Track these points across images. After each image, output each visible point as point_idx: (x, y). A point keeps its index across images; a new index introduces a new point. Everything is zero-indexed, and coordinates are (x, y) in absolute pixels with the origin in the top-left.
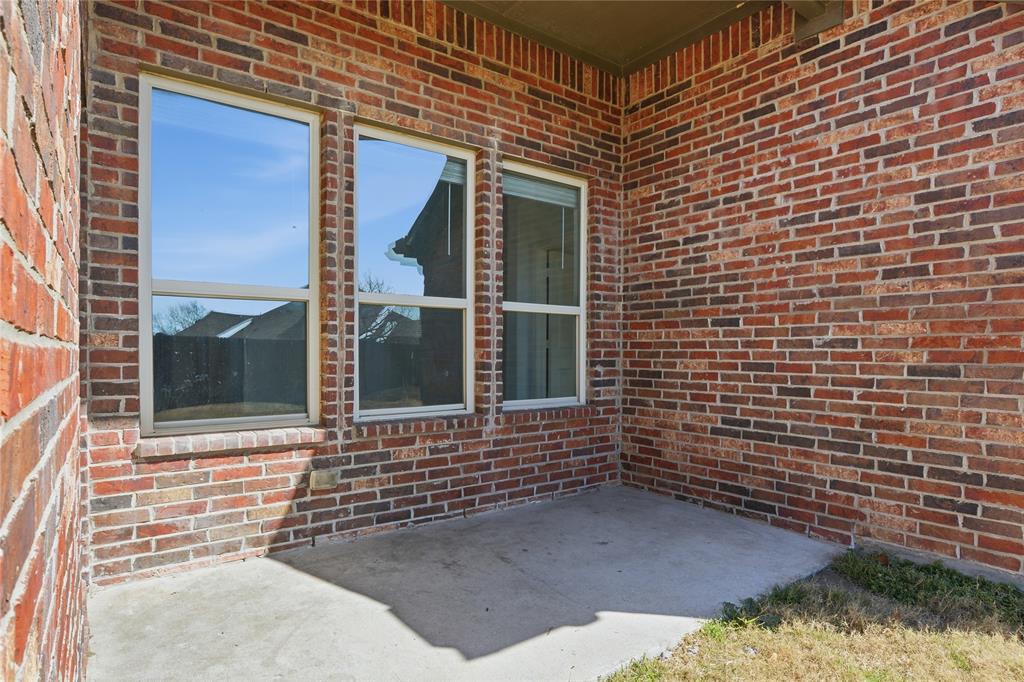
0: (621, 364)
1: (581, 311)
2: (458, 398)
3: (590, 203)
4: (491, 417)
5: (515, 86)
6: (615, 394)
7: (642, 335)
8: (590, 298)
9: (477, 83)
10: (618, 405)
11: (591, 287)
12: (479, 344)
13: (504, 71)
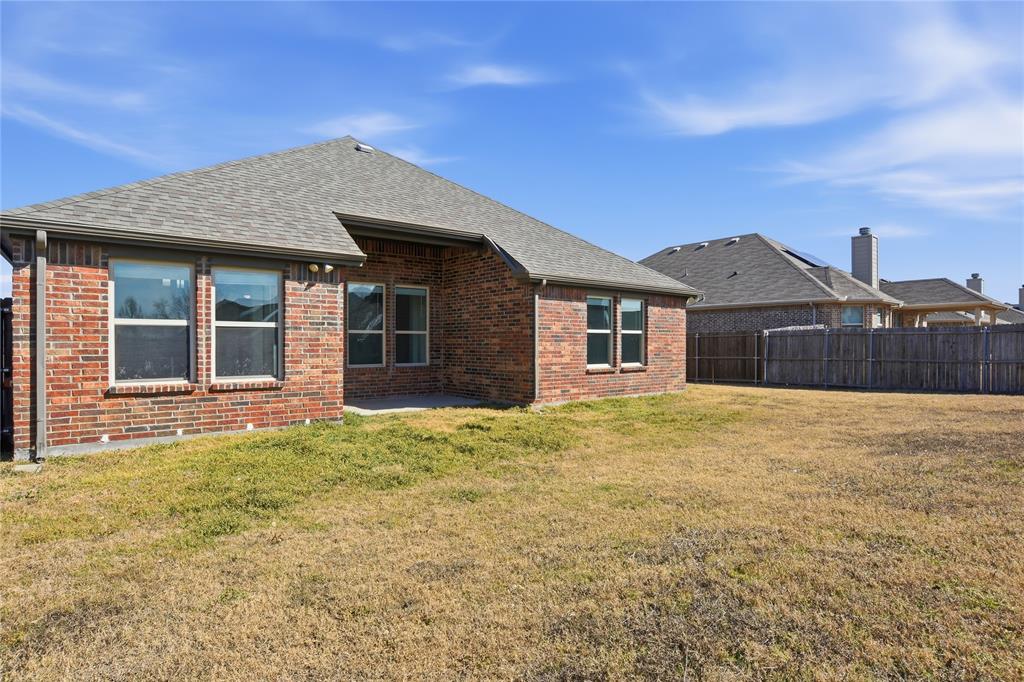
0: (442, 351)
1: (427, 333)
2: (381, 362)
3: (430, 294)
4: (391, 368)
5: (398, 261)
6: (440, 362)
7: (449, 341)
8: (431, 328)
9: (386, 262)
10: (441, 366)
11: (431, 324)
12: (387, 345)
13: (395, 256)
